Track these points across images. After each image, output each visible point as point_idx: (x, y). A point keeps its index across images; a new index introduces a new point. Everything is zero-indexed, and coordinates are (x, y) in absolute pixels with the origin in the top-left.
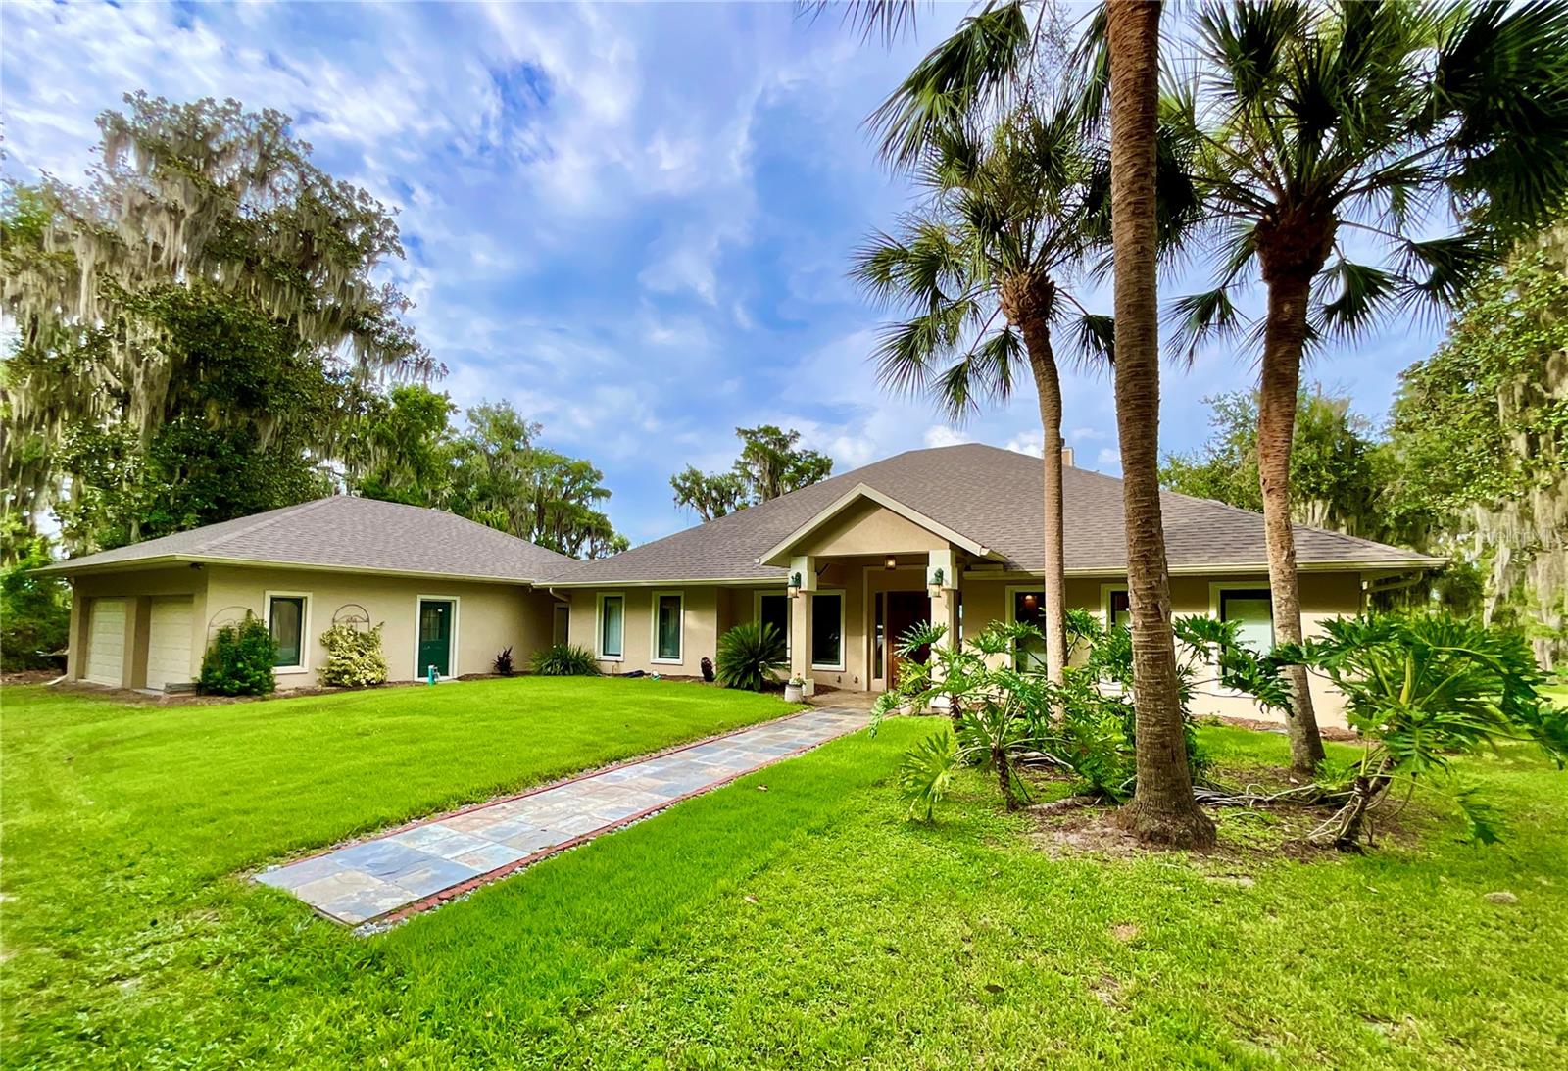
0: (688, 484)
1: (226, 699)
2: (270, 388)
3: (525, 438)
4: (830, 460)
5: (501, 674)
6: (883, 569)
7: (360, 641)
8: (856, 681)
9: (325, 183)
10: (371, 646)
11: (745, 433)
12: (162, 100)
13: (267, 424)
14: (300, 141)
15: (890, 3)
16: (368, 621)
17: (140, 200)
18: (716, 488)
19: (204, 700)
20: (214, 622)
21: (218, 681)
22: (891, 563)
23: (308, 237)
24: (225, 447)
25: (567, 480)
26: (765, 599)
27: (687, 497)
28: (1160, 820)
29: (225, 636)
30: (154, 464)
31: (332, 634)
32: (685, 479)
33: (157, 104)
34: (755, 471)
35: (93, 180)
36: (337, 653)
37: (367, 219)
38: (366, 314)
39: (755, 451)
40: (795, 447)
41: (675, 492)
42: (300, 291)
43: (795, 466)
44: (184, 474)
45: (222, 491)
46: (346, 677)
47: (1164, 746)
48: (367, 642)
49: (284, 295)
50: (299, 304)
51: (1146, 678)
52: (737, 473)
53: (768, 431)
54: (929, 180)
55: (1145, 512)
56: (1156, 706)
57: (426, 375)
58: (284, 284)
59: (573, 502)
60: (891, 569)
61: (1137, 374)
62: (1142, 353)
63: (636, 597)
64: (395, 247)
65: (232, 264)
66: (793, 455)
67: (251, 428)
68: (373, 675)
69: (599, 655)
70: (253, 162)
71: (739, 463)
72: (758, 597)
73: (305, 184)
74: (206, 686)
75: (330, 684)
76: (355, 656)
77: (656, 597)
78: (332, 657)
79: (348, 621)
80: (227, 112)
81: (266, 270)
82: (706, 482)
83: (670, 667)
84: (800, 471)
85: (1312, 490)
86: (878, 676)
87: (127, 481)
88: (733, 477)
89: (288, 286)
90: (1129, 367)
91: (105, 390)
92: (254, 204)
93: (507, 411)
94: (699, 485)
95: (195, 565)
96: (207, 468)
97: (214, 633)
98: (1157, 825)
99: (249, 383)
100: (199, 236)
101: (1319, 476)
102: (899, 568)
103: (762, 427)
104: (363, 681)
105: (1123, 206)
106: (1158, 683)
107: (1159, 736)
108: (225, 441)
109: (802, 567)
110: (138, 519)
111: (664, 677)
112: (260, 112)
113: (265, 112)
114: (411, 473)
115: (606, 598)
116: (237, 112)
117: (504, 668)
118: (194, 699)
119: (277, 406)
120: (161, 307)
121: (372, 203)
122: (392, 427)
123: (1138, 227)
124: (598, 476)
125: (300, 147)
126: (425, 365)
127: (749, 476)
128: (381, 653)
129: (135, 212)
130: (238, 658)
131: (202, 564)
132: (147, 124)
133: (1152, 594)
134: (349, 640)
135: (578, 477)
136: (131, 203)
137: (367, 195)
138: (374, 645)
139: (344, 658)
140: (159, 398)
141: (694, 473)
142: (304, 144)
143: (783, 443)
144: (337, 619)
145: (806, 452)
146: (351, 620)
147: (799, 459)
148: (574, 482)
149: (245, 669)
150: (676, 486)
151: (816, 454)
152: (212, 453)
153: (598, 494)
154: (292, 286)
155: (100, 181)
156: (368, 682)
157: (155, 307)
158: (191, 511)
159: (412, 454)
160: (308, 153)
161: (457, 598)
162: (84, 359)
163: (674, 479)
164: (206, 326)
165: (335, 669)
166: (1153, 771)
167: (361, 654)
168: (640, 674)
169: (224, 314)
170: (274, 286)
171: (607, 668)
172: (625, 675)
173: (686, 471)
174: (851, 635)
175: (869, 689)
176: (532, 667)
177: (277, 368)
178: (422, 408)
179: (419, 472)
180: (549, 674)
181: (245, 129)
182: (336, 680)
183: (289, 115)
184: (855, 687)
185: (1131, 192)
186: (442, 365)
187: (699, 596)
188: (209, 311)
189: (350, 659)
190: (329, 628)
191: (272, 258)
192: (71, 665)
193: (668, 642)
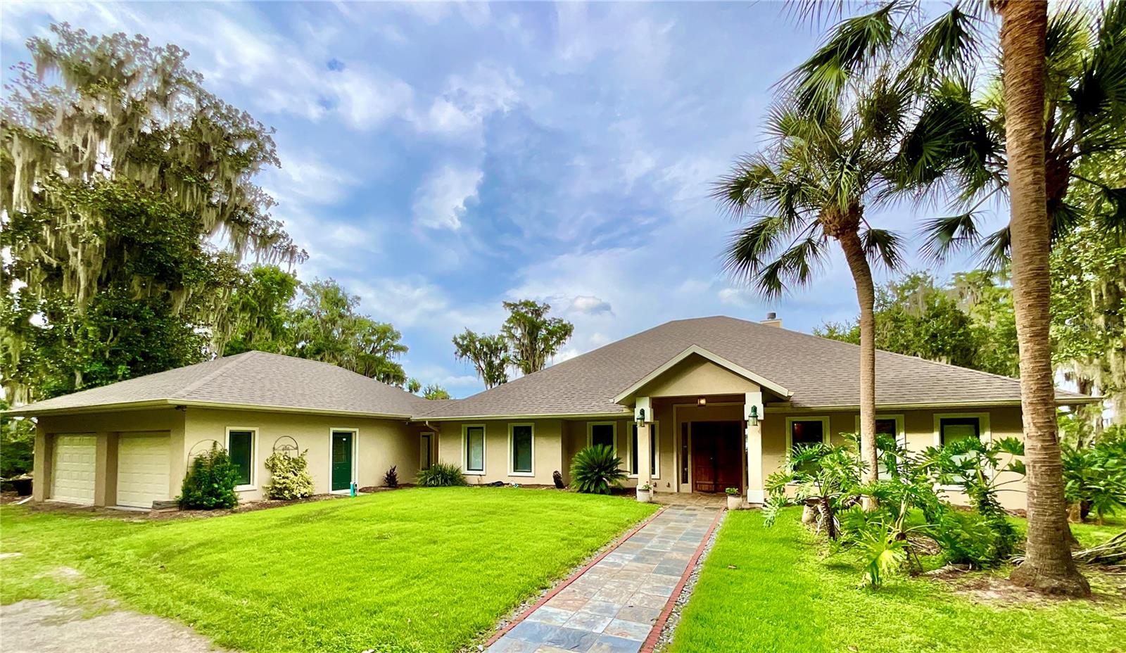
0: (465, 343)
1: (205, 512)
2: (185, 266)
3: (348, 307)
4: (572, 326)
5: (389, 486)
6: (696, 405)
7: (293, 464)
8: (669, 486)
9: (216, 106)
10: (301, 468)
11: (510, 305)
12: (83, 31)
13: (180, 295)
14: (193, 71)
15: (821, 2)
16: (297, 448)
17: (71, 112)
18: (487, 346)
19: (187, 514)
20: (193, 452)
21: (198, 499)
22: (703, 402)
23: (204, 148)
24: (148, 314)
25: (374, 338)
26: (594, 427)
27: (465, 352)
28: (1059, 580)
29: (198, 464)
30: (92, 325)
31: (273, 459)
32: (463, 338)
33: (79, 34)
34: (518, 333)
35: (10, 93)
36: (277, 473)
37: (252, 136)
38: (245, 210)
39: (518, 319)
40: (546, 316)
41: (455, 348)
42: (204, 191)
43: (546, 329)
44: (115, 334)
45: (146, 347)
46: (286, 492)
47: (1058, 529)
48: (298, 465)
49: (192, 193)
50: (203, 200)
51: (1044, 483)
52: (505, 334)
53: (526, 304)
54: (774, 130)
55: (1044, 370)
56: (1052, 502)
57: (291, 258)
58: (190, 184)
59: (379, 355)
60: (701, 405)
61: (1038, 275)
62: (1041, 260)
63: (495, 428)
64: (274, 158)
65: (150, 167)
66: (545, 322)
67: (166, 297)
68: (305, 490)
69: (464, 471)
70: (156, 85)
71: (506, 327)
72: (590, 426)
73: (201, 106)
74: (187, 503)
75: (273, 498)
76: (291, 475)
77: (511, 426)
78: (275, 477)
79: (283, 450)
80: (136, 45)
81: (176, 173)
82: (479, 341)
83: (523, 478)
84: (551, 333)
85: (939, 350)
86: (685, 481)
87: (65, 339)
88: (502, 337)
89: (195, 186)
90: (1031, 270)
91: (39, 266)
92: (158, 118)
93: (333, 287)
94: (474, 343)
95: (179, 407)
96: (134, 328)
97: (192, 460)
98: (1056, 583)
99: (167, 262)
100: (123, 143)
101: (943, 340)
102: (708, 404)
103: (523, 301)
104: (299, 495)
105: (1024, 158)
106: (1054, 487)
107: (1054, 522)
108: (147, 308)
109: (645, 405)
110: (81, 369)
111: (520, 485)
112: (164, 47)
113: (169, 47)
114: (268, 334)
115: (469, 428)
116: (145, 45)
117: (391, 482)
118: (179, 513)
119: (190, 281)
120: (97, 200)
121: (252, 123)
122: (253, 297)
123: (1035, 173)
124: (397, 336)
125: (194, 76)
126: (290, 252)
127: (512, 337)
128: (307, 472)
129: (67, 121)
130: (213, 479)
131: (184, 407)
132: (69, 50)
133: (1050, 426)
134: (285, 464)
135: (383, 336)
136: (65, 114)
137: (249, 116)
138: (303, 467)
139: (283, 478)
140: (94, 272)
141: (470, 334)
142: (197, 74)
143: (538, 313)
144: (276, 447)
145: (554, 319)
146: (286, 448)
147: (550, 325)
148: (379, 340)
149: (219, 488)
150: (457, 343)
151: (562, 321)
152: (137, 317)
153: (398, 349)
154: (198, 186)
155: (17, 95)
156: (302, 496)
157: (93, 200)
158: (122, 363)
159: (269, 319)
160: (200, 81)
161: (357, 430)
162: (19, 239)
163: (455, 339)
164: (133, 216)
165: (278, 486)
166: (1048, 547)
167: (296, 475)
168: (500, 484)
169: (148, 207)
170: (183, 185)
171: (473, 480)
172: (488, 485)
173: (464, 333)
174: (665, 452)
175: (678, 491)
176: (418, 481)
177: (187, 250)
178: (278, 284)
179: (273, 333)
180: (433, 486)
181: (151, 59)
182: (279, 496)
183: (187, 50)
184: (669, 490)
185: (1030, 149)
186: (303, 251)
187: (547, 426)
188: (136, 204)
189: (287, 478)
190: (270, 454)
191: (180, 164)
192: (38, 488)
193: (522, 460)
